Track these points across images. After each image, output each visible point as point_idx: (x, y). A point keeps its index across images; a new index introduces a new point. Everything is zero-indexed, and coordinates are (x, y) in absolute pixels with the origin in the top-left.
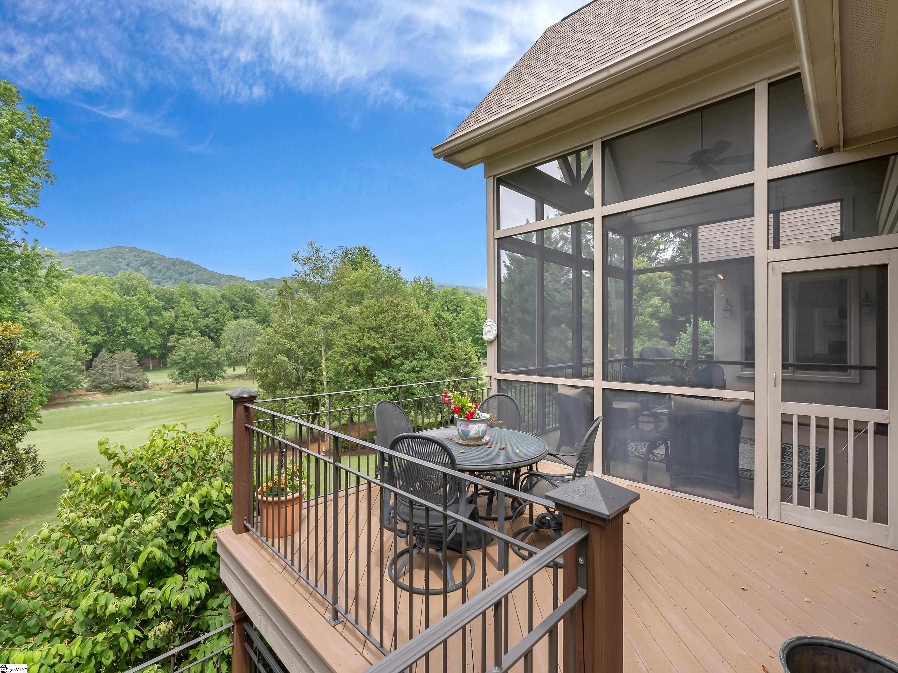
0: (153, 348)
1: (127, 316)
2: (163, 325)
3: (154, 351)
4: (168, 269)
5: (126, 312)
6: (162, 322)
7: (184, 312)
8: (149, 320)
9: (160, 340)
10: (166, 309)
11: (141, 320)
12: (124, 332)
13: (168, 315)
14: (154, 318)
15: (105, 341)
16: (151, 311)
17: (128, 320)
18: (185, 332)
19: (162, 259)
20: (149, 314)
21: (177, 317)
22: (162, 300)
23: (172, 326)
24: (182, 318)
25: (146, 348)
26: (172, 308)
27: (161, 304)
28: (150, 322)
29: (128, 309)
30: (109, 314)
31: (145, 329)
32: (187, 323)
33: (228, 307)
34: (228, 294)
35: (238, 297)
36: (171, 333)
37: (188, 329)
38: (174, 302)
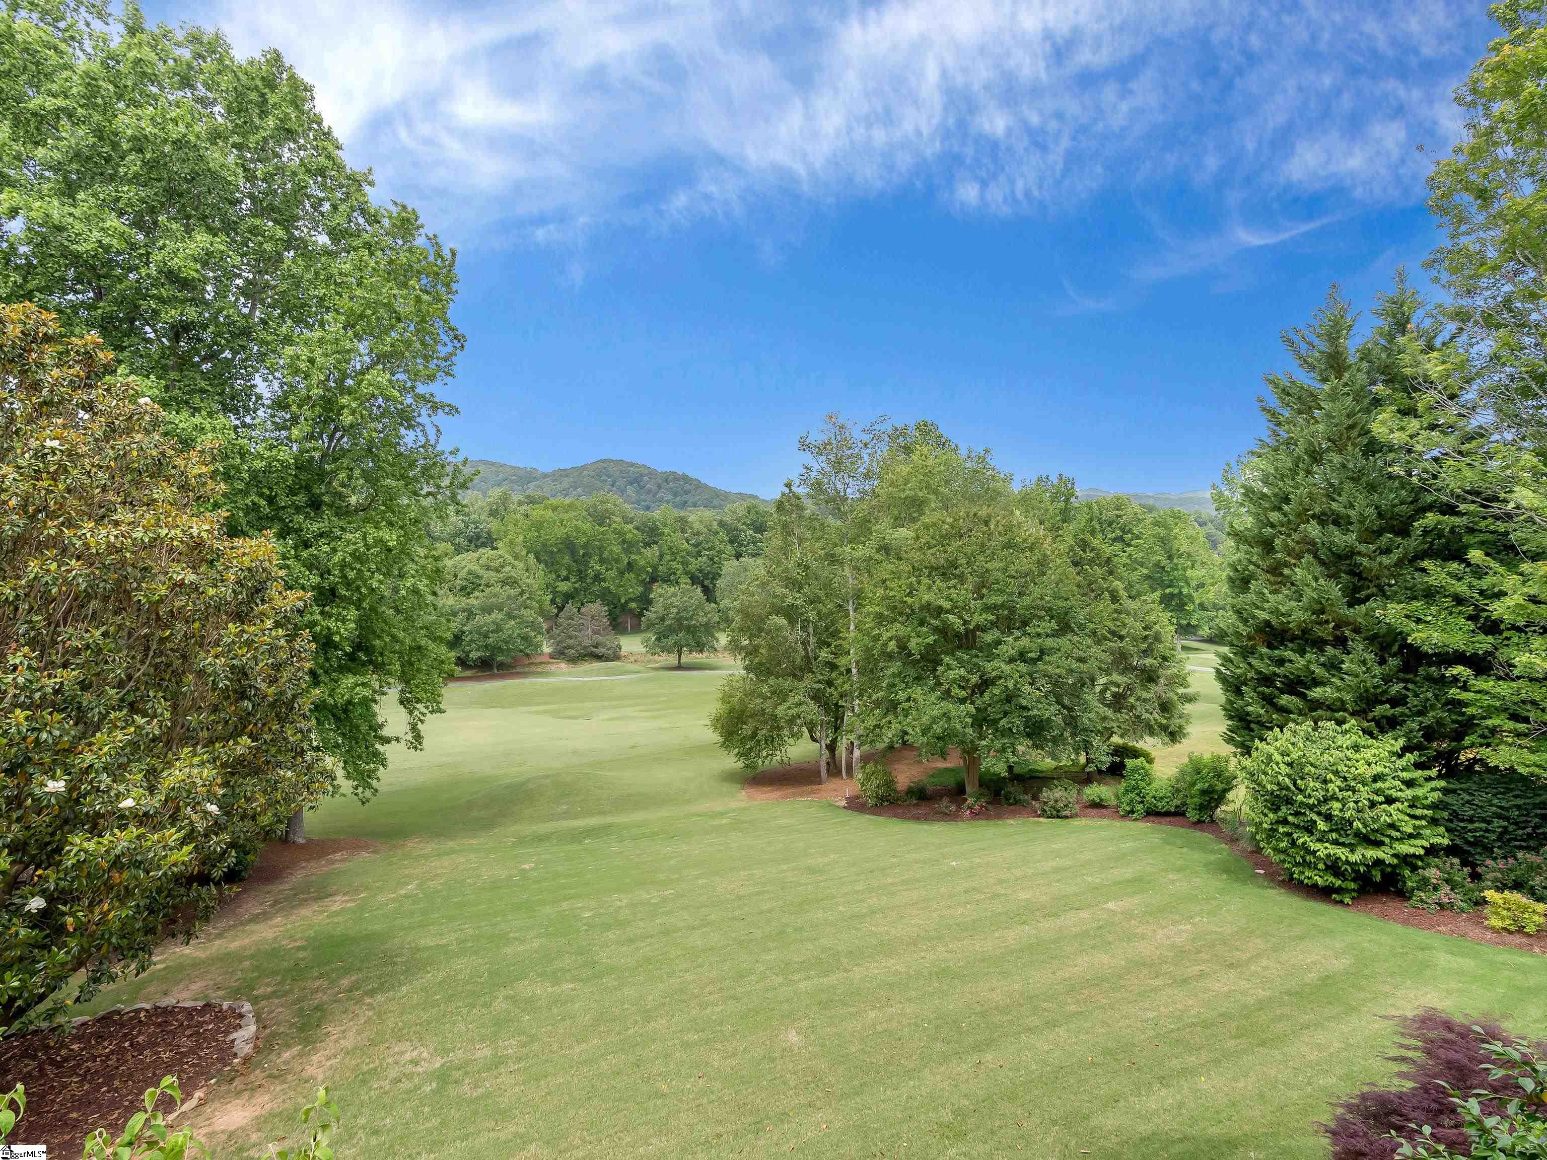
0: (631, 600)
1: (600, 556)
2: (645, 567)
3: (633, 605)
4: (659, 487)
5: (600, 549)
6: (642, 563)
7: (670, 548)
8: (626, 561)
9: (641, 589)
10: (647, 545)
11: (617, 561)
12: (597, 578)
13: (651, 553)
14: (633, 557)
15: (576, 589)
16: (629, 546)
17: (602, 561)
18: (672, 578)
19: (652, 473)
20: (627, 551)
21: (661, 556)
22: (643, 532)
23: (655, 568)
24: (668, 557)
25: (623, 601)
26: (655, 543)
27: (640, 536)
28: (629, 563)
29: (602, 546)
30: (581, 552)
31: (622, 573)
32: (674, 564)
33: (726, 539)
34: (728, 519)
35: (744, 523)
36: (654, 580)
37: (675, 574)
38: (659, 535)
